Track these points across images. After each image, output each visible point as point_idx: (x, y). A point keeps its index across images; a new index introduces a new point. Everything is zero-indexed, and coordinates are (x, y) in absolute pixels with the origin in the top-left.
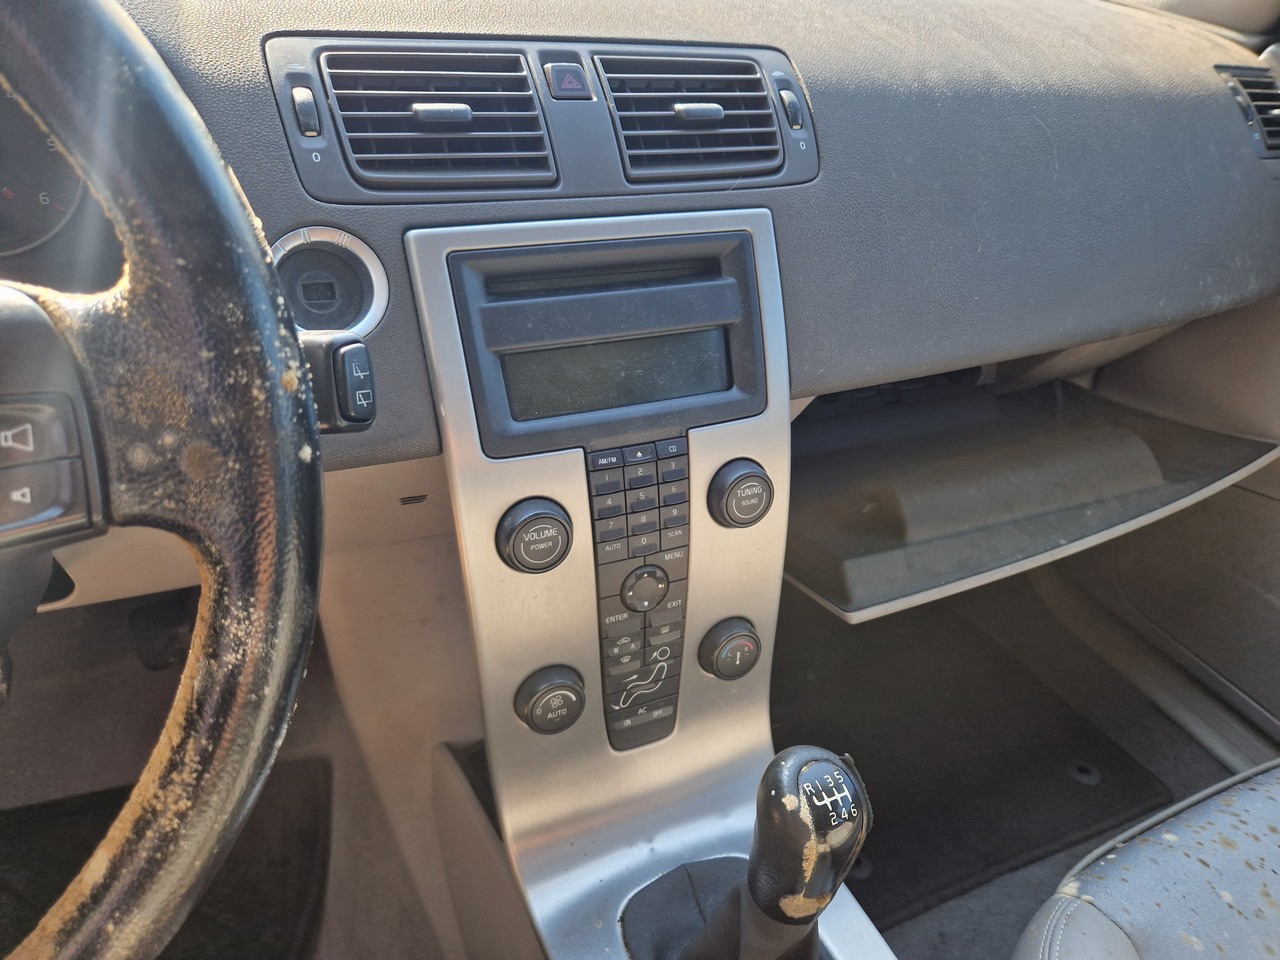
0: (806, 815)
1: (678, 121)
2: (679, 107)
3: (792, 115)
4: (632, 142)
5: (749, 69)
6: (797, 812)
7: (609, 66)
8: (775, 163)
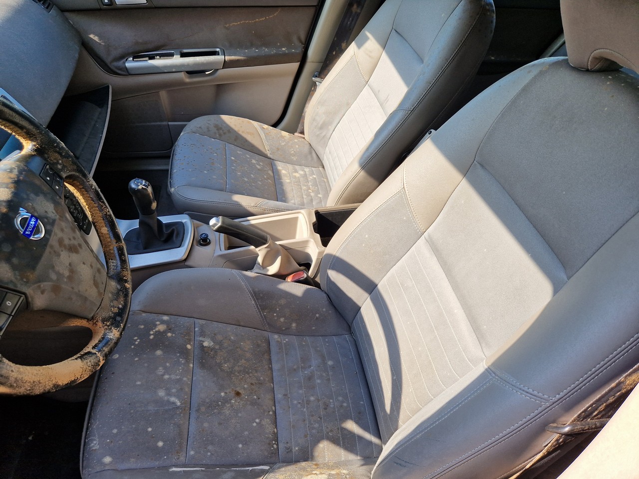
0: (143, 187)
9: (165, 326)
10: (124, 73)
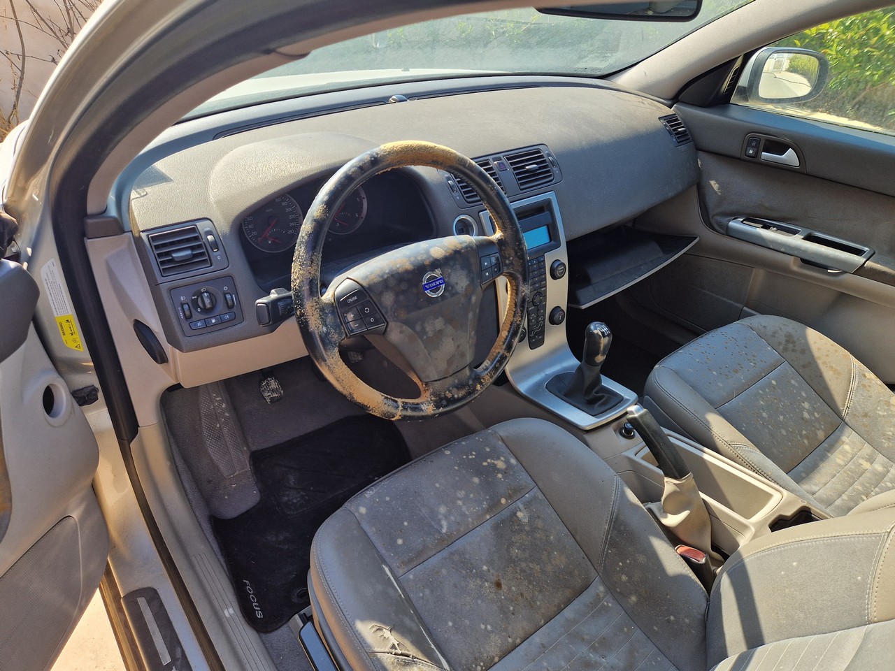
0: (600, 334)
1: (528, 171)
2: (527, 167)
3: (553, 163)
4: (520, 179)
5: (539, 152)
6: (597, 334)
7: (509, 159)
8: (552, 178)
9: (504, 467)
10: (722, 231)
